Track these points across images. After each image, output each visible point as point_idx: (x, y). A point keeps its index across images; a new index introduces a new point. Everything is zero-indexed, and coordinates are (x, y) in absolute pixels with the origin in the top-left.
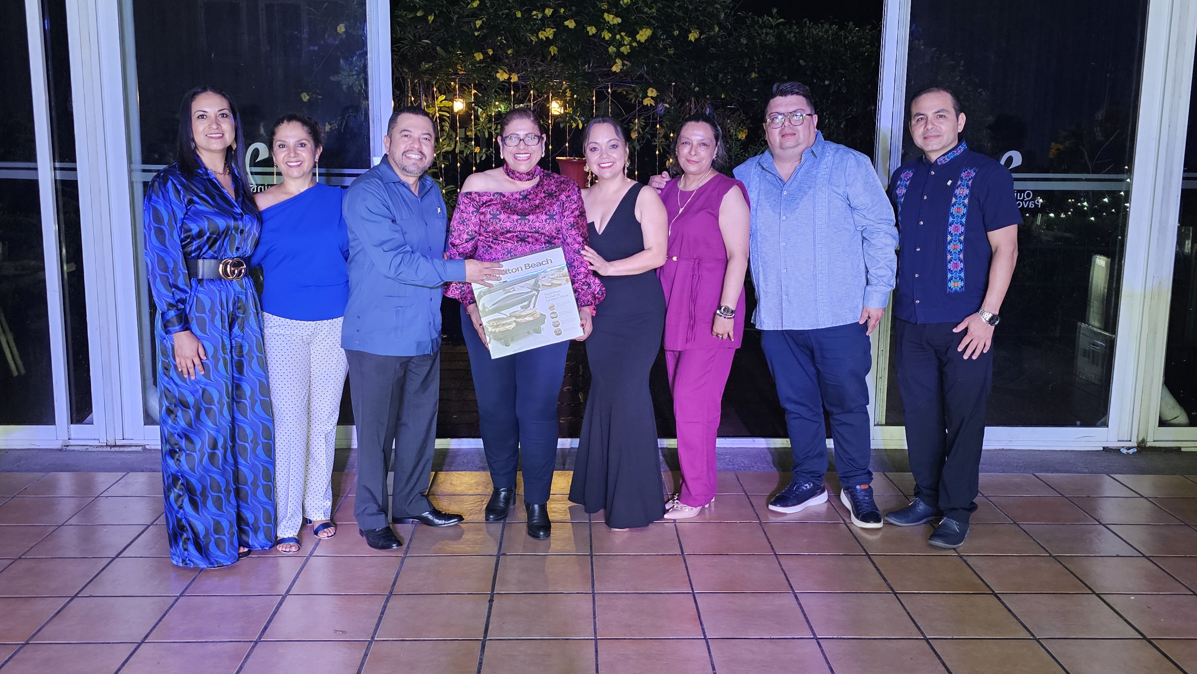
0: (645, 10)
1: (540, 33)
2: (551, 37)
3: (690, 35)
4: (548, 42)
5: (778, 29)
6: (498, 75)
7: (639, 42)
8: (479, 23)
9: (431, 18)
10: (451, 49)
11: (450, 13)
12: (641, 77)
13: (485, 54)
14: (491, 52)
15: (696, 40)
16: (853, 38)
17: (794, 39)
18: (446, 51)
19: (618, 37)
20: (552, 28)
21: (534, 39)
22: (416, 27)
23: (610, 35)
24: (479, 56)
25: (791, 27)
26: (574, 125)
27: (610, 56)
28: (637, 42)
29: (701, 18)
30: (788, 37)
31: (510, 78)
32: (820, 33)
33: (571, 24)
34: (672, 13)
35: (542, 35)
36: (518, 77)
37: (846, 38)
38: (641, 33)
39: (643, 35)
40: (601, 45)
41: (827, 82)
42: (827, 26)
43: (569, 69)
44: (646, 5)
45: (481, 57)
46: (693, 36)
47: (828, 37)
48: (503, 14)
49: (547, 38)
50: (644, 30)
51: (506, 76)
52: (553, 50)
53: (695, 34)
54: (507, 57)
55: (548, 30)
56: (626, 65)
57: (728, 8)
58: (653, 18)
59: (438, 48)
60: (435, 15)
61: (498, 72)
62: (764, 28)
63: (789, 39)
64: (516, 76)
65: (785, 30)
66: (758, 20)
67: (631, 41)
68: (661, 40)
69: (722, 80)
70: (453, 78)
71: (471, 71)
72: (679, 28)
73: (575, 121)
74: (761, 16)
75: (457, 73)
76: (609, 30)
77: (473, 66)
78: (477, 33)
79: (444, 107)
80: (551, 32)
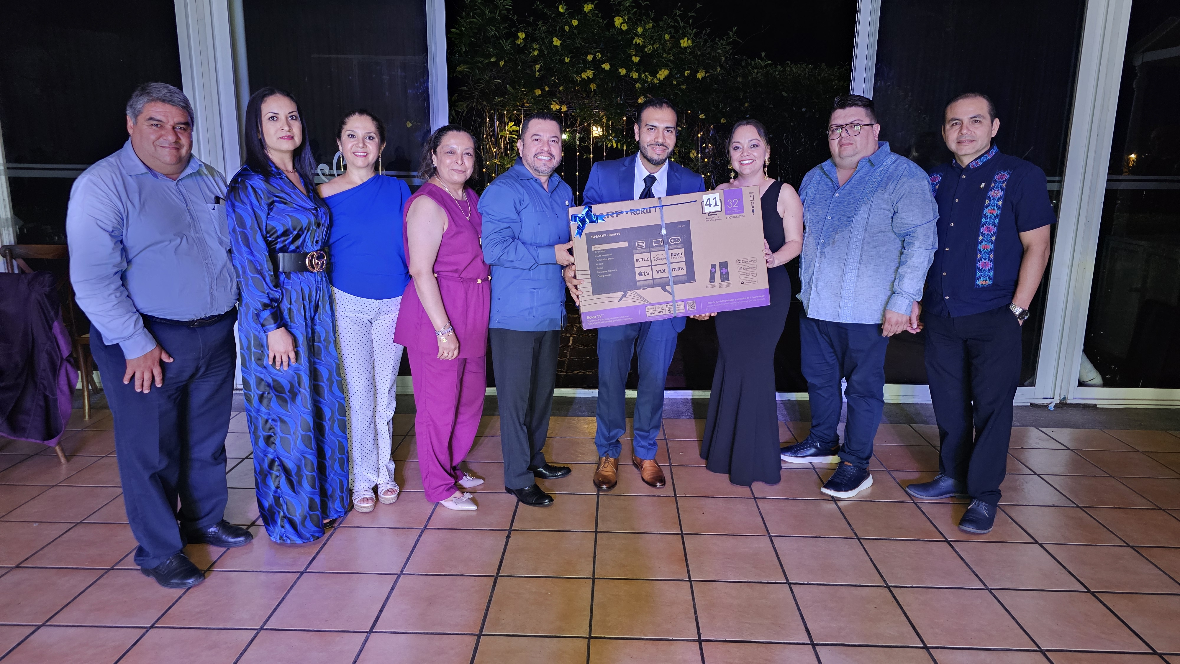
1: (582, 74)
2: (591, 77)
3: (698, 74)
4: (589, 81)
5: (766, 68)
6: (552, 106)
8: (537, 67)
9: (502, 63)
10: (517, 87)
11: (517, 60)
13: (543, 90)
14: (547, 89)
15: (703, 78)
17: (778, 76)
18: (514, 88)
20: (592, 70)
21: (579, 79)
23: (637, 74)
25: (776, 67)
26: (609, 145)
27: (637, 90)
28: (657, 79)
29: (707, 61)
31: (561, 109)
32: (799, 71)
33: (606, 66)
34: (686, 57)
35: (584, 76)
37: (820, 75)
38: (660, 72)
39: (663, 74)
40: (631, 83)
41: (804, 110)
43: (605, 102)
45: (540, 92)
46: (699, 76)
48: (556, 60)
49: (588, 77)
50: (663, 70)
51: (558, 107)
52: (593, 87)
53: (702, 73)
54: (559, 93)
55: (588, 71)
59: (508, 85)
60: (505, 61)
61: (552, 104)
62: (755, 68)
63: (774, 76)
64: (566, 107)
65: (772, 69)
66: (751, 62)
67: (653, 79)
68: (676, 78)
69: (722, 107)
70: (519, 109)
71: (532, 103)
72: (690, 69)
73: (610, 141)
74: (753, 59)
75: (523, 105)
76: (636, 71)
77: (534, 99)
78: (537, 74)
79: (513, 131)
80: (591, 73)
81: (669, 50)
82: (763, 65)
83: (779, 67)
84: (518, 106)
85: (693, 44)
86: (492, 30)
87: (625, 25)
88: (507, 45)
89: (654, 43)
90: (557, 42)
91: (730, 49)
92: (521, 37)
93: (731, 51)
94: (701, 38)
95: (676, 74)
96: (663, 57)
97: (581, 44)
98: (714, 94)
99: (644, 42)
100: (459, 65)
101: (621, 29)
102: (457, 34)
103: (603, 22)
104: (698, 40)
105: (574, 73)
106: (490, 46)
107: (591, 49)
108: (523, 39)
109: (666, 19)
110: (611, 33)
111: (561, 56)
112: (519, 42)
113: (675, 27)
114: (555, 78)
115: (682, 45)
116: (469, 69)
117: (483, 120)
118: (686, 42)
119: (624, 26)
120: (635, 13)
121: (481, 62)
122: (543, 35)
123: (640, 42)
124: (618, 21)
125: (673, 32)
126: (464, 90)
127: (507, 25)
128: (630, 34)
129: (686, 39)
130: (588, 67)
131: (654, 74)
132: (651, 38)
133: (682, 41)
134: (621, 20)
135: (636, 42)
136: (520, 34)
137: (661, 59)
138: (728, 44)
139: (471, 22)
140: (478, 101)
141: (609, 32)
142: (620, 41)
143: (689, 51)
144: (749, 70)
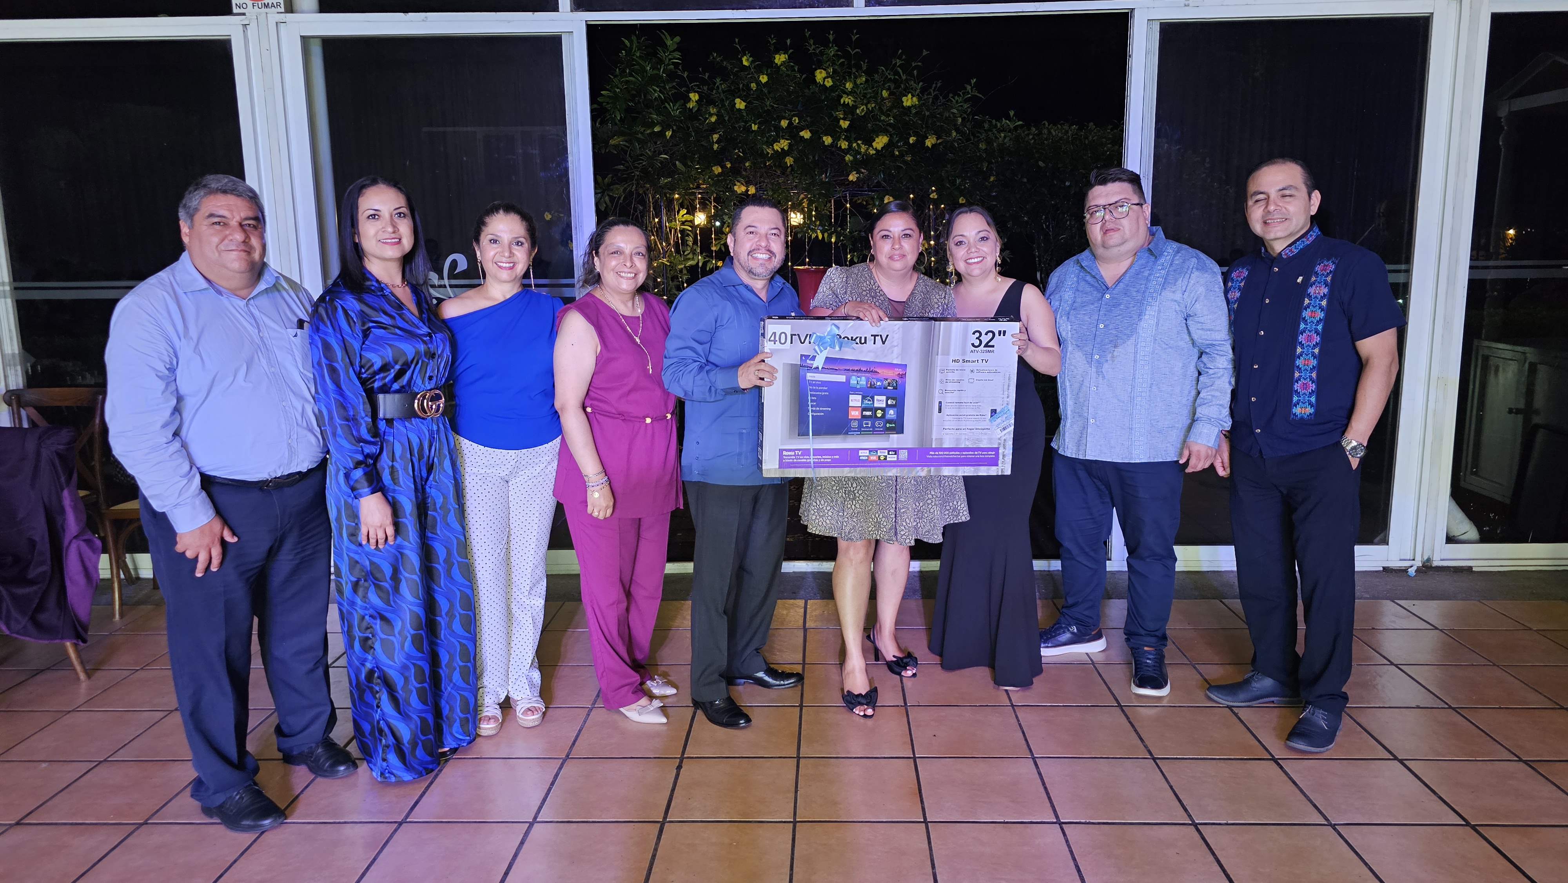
0: (882, 118)
1: (775, 145)
2: (786, 148)
3: (927, 141)
4: (784, 153)
5: (1016, 132)
6: (736, 188)
7: (876, 150)
8: (716, 137)
9: (669, 134)
10: (690, 164)
11: (688, 128)
12: (878, 185)
13: (723, 167)
14: (729, 166)
15: (933, 145)
16: (1093, 137)
17: (1032, 141)
18: (685, 165)
19: (854, 145)
20: (787, 140)
21: (770, 151)
22: (656, 143)
23: (847, 143)
24: (717, 170)
25: (1029, 129)
26: (814, 236)
27: (847, 164)
28: (874, 149)
29: (938, 124)
30: (1026, 139)
31: (747, 191)
32: (1060, 134)
33: (806, 134)
34: (910, 120)
35: (777, 147)
36: (756, 189)
37: (1087, 138)
38: (876, 139)
39: (880, 142)
40: (838, 154)
41: (1067, 184)
42: (1066, 127)
43: (805, 180)
44: (883, 113)
45: (720, 170)
46: (929, 142)
47: (1068, 138)
48: (740, 127)
49: (782, 149)
50: (880, 137)
51: (743, 189)
52: (789, 161)
53: (931, 140)
54: (745, 170)
55: (782, 141)
56: (863, 173)
57: (965, 112)
58: (890, 125)
59: (677, 162)
60: (673, 131)
61: (735, 185)
62: (1002, 131)
63: (1027, 141)
64: (754, 188)
65: (1024, 132)
66: (996, 124)
67: (868, 149)
68: (898, 147)
69: (960, 185)
70: (692, 192)
71: (709, 184)
72: (916, 134)
73: (814, 231)
74: (999, 119)
75: (698, 187)
76: (847, 139)
77: (712, 179)
78: (716, 146)
79: (686, 221)
80: (785, 144)
81: (887, 110)
82: (1012, 127)
83: (1033, 129)
84: (690, 189)
85: (919, 101)
86: (655, 91)
87: (830, 80)
88: (674, 110)
89: (868, 102)
90: (740, 104)
91: (968, 108)
92: (693, 99)
93: (969, 110)
94: (930, 94)
95: (898, 142)
96: (880, 121)
97: (773, 107)
98: (949, 166)
99: (855, 101)
100: (612, 137)
101: (824, 85)
102: (609, 97)
103: (801, 77)
104: (926, 97)
105: (763, 144)
106: (652, 111)
107: (785, 113)
108: (696, 102)
109: (883, 71)
110: (812, 91)
111: (746, 122)
112: (691, 105)
113: (895, 81)
114: (739, 151)
115: (905, 104)
116: (626, 142)
117: (646, 208)
118: (910, 101)
119: (828, 81)
120: (842, 64)
121: (642, 133)
122: (722, 96)
123: (850, 101)
124: (820, 75)
125: (892, 86)
126: (620, 170)
127: (674, 84)
128: (836, 91)
129: (910, 96)
130: (782, 136)
131: (869, 142)
132: (865, 96)
133: (904, 99)
134: (824, 74)
135: (844, 102)
136: (691, 95)
137: (877, 123)
138: (966, 101)
139: (627, 82)
140: (638, 184)
141: (809, 89)
142: (823, 101)
143: (914, 111)
144: (993, 134)
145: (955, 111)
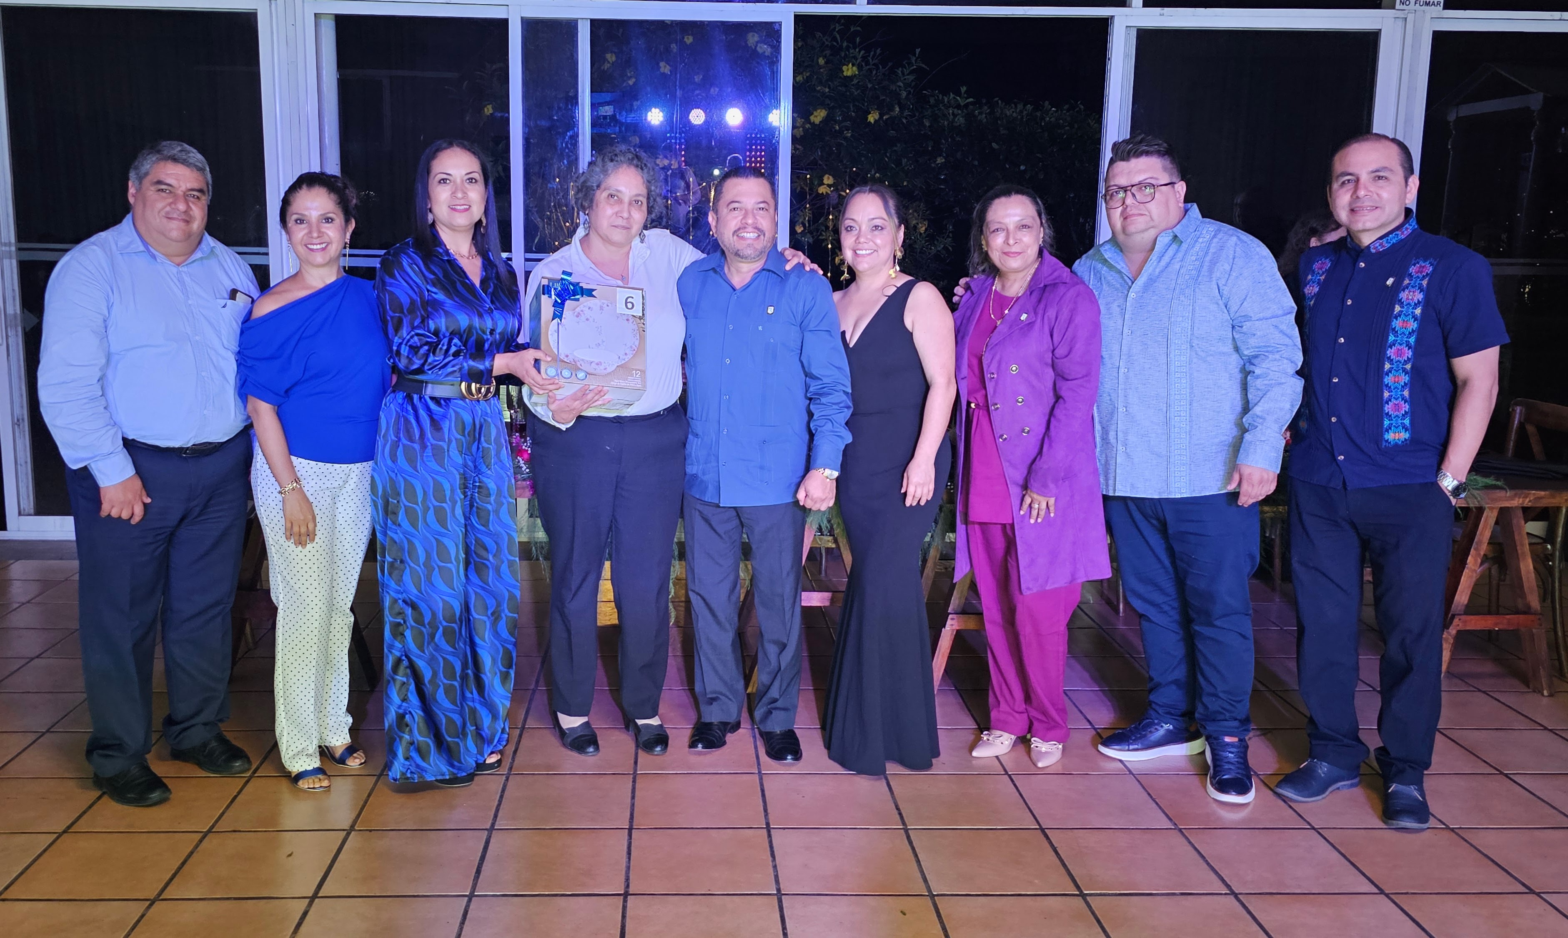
3: (869, 116)
5: (966, 109)
7: (813, 124)
12: (815, 163)
15: (876, 121)
17: (985, 120)
25: (980, 108)
28: (810, 123)
29: (882, 98)
30: (979, 118)
32: (1014, 114)
34: (851, 91)
37: (1043, 119)
38: (815, 113)
39: (818, 115)
41: (1022, 168)
42: (1020, 106)
44: (821, 83)
46: (871, 118)
47: (1022, 118)
50: (819, 111)
53: (874, 115)
56: (798, 149)
57: (910, 86)
58: (829, 96)
62: (949, 107)
63: (979, 121)
65: (975, 110)
66: (943, 99)
68: (838, 122)
69: (905, 165)
72: (856, 108)
74: (947, 94)
81: (825, 80)
82: (962, 104)
83: (986, 108)
85: (860, 72)
90: (665, 68)
91: (912, 81)
92: (610, 60)
93: (913, 84)
94: (870, 65)
95: (837, 116)
96: (817, 91)
104: (867, 67)
108: (612, 63)
109: (820, 36)
112: (606, 66)
113: (832, 48)
115: (845, 74)
118: (850, 70)
119: (761, 47)
125: (832, 55)
129: (850, 65)
131: (806, 115)
133: (845, 68)
136: (607, 56)
137: (815, 94)
138: (911, 73)
143: (855, 81)
144: (939, 109)
145: (901, 84)
